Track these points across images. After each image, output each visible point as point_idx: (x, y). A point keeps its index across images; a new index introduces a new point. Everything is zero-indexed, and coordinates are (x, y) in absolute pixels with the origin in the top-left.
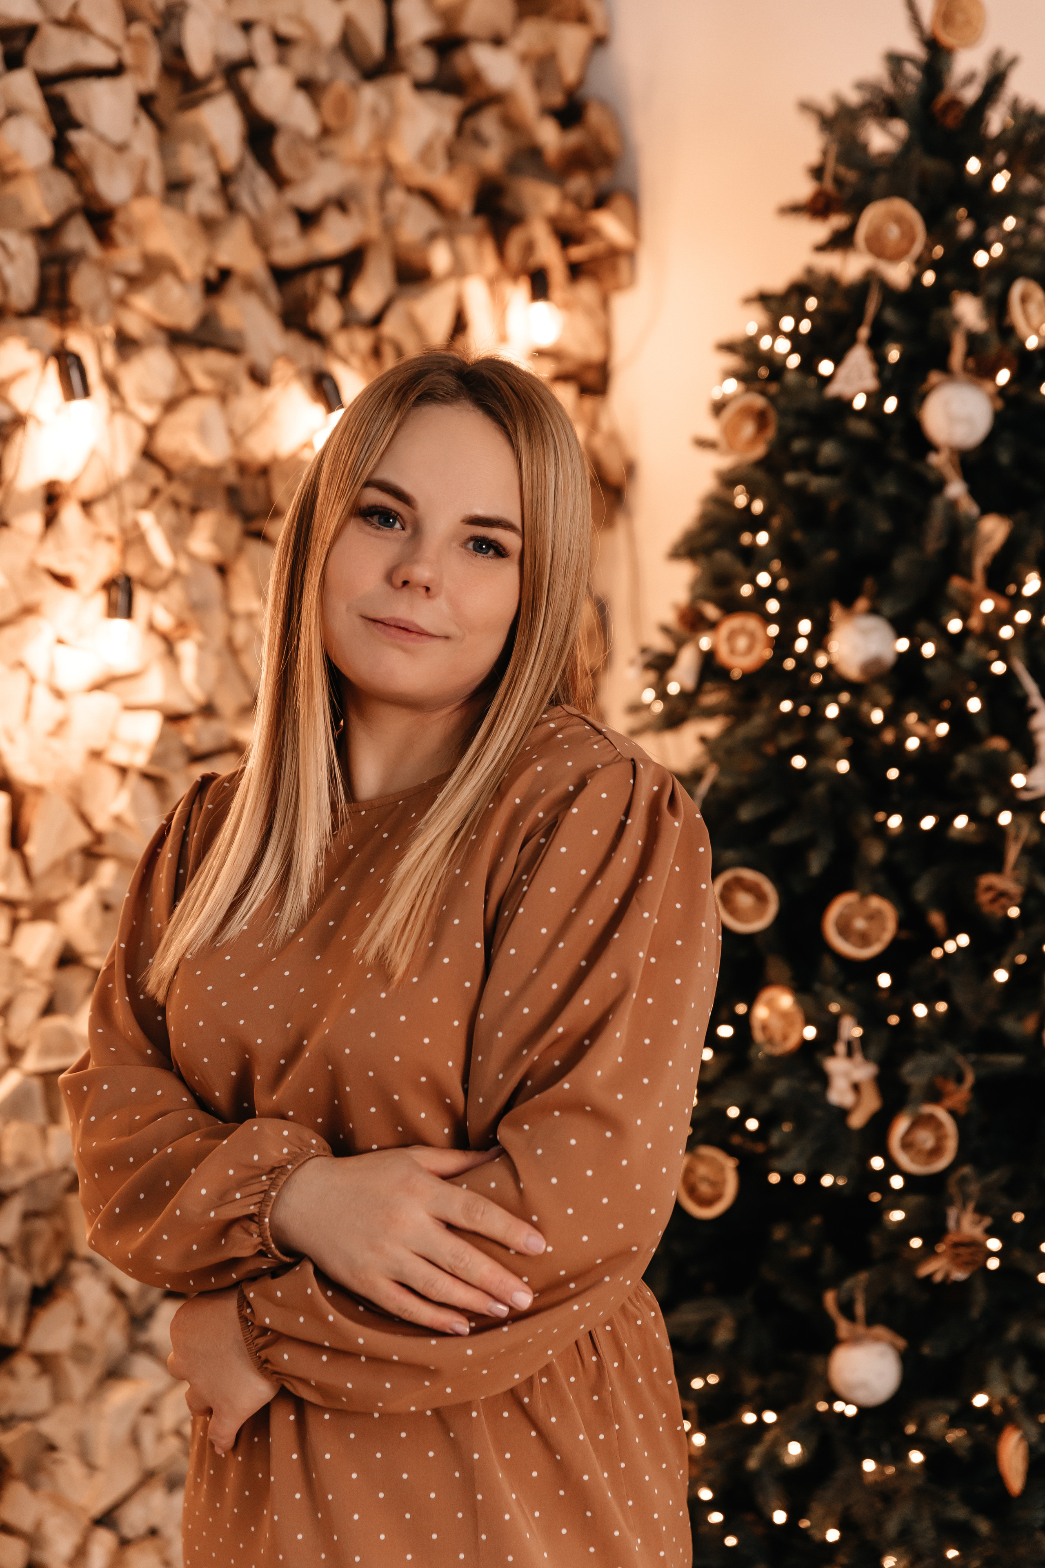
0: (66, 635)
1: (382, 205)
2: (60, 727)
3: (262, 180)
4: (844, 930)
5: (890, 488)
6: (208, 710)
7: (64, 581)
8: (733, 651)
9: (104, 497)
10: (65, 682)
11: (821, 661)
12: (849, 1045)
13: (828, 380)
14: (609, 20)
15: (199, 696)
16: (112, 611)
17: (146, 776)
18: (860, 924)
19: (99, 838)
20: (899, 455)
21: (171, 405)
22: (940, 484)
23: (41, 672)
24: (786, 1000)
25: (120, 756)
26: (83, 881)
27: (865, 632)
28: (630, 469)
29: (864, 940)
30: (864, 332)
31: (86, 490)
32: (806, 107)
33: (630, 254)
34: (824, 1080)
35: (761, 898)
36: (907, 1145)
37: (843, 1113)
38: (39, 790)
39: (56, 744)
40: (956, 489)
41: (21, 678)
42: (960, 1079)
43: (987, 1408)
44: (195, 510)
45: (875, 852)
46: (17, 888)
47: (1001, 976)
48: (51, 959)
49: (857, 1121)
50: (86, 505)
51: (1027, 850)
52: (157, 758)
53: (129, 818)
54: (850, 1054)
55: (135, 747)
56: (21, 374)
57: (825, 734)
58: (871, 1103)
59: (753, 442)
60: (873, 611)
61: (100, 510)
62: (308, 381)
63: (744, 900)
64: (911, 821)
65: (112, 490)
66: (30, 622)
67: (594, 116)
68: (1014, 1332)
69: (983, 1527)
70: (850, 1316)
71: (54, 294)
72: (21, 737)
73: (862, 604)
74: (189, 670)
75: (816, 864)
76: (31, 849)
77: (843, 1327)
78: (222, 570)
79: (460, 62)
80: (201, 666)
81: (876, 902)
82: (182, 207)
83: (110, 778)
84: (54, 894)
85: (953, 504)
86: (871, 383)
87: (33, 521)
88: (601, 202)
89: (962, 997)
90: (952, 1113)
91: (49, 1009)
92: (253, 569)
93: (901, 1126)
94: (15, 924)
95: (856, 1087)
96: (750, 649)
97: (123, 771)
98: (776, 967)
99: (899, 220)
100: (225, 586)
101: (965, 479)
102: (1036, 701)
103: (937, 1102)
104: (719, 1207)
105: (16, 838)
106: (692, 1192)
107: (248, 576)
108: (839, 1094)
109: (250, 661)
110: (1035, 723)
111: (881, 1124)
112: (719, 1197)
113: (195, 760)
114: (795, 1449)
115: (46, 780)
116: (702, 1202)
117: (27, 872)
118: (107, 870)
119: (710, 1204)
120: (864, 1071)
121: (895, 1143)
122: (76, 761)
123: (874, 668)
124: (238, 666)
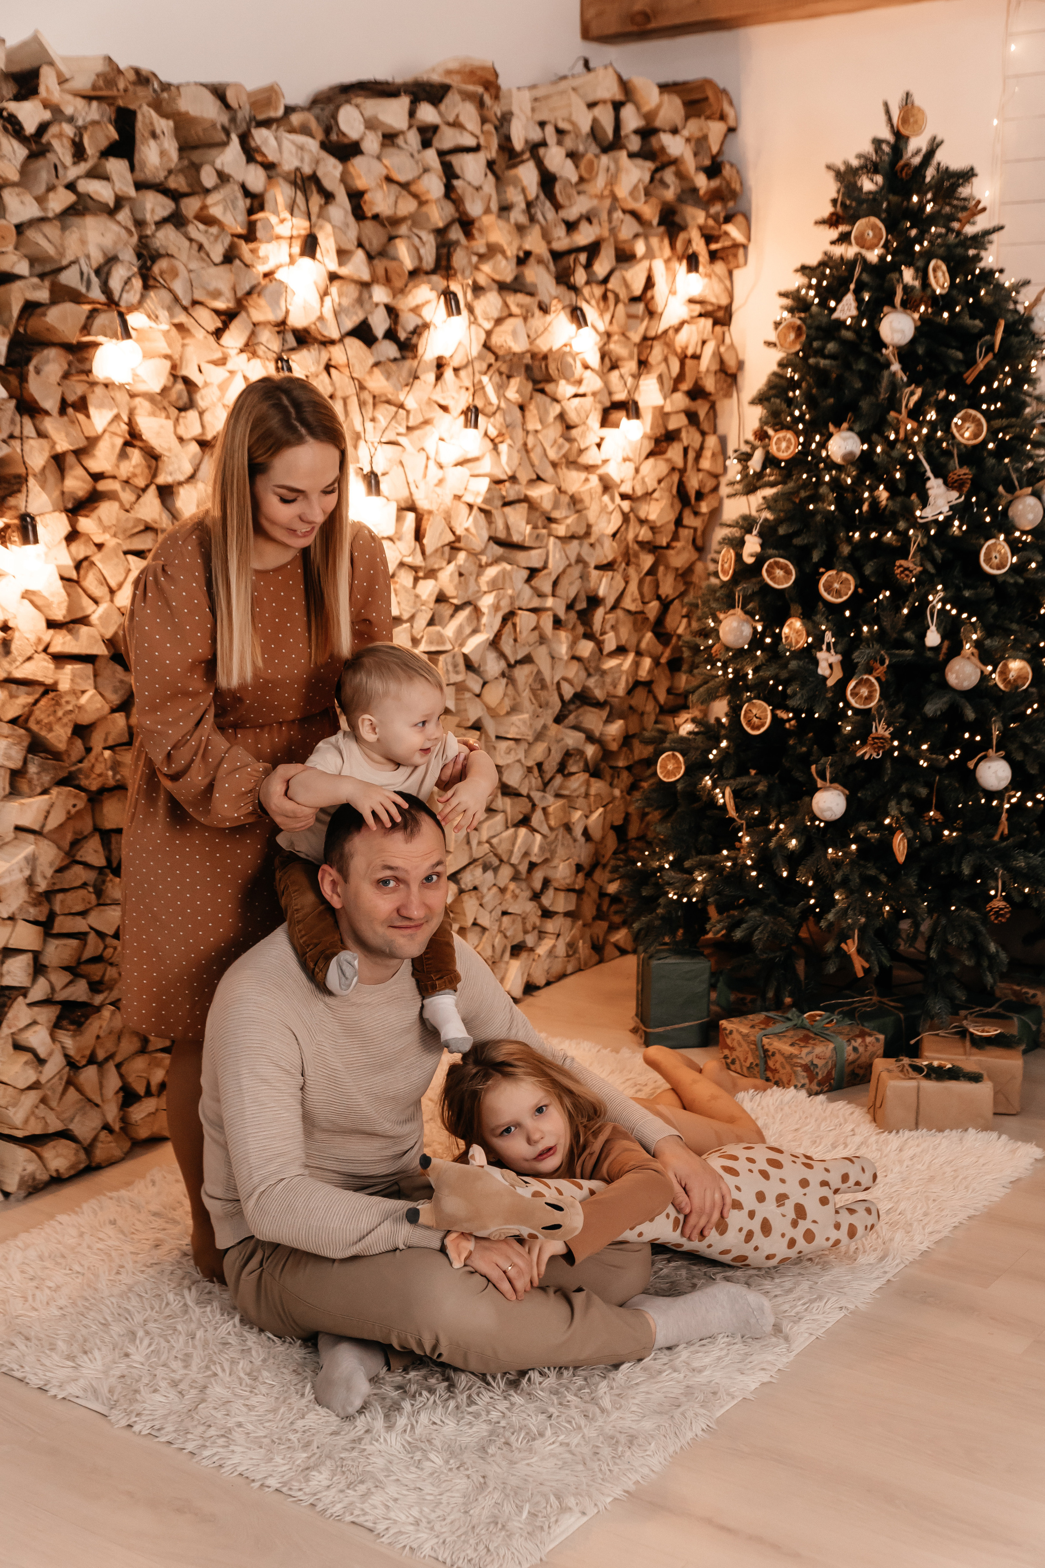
0: (444, 436)
1: (610, 221)
2: (441, 482)
3: (548, 204)
4: (828, 589)
5: (861, 366)
6: (513, 479)
7: (445, 408)
8: (779, 449)
9: (466, 366)
10: (443, 460)
11: (824, 454)
12: (828, 644)
13: (834, 310)
14: (737, 119)
15: (510, 473)
16: (467, 424)
17: (481, 510)
18: (836, 586)
19: (458, 539)
20: (866, 349)
21: (499, 321)
22: (888, 364)
23: (432, 455)
24: (797, 624)
25: (469, 498)
26: (449, 562)
27: (845, 439)
28: (741, 365)
29: (839, 594)
30: (852, 286)
31: (456, 363)
32: (829, 167)
33: (745, 247)
34: (816, 663)
35: (788, 572)
36: (854, 694)
37: (825, 679)
38: (430, 512)
39: (438, 489)
40: (896, 367)
41: (423, 455)
42: (882, 662)
43: (890, 825)
44: (509, 377)
45: (846, 550)
46: (418, 561)
47: (905, 611)
48: (434, 598)
49: (830, 683)
50: (456, 370)
51: (919, 549)
52: (486, 501)
53: (473, 530)
54: (828, 650)
55: (478, 494)
56: (427, 302)
57: (823, 490)
58: (838, 674)
59: (794, 342)
60: (850, 429)
61: (462, 373)
62: (568, 310)
63: (779, 573)
64: (865, 535)
65: (468, 364)
66: (428, 428)
67: (727, 171)
68: (903, 789)
69: (883, 878)
70: (823, 778)
71: (444, 263)
72: (422, 485)
73: (845, 425)
74: (504, 458)
75: (816, 556)
76: (425, 541)
77: (820, 783)
78: (522, 408)
79: (654, 141)
80: (510, 457)
81: (844, 575)
82: (508, 220)
83: (465, 510)
84: (436, 566)
85: (894, 374)
86: (854, 312)
87: (431, 377)
88: (728, 219)
89: (886, 623)
90: (878, 679)
91: (431, 622)
92: (538, 408)
93: (852, 684)
94: (416, 580)
95: (831, 666)
96: (788, 448)
97: (471, 506)
98: (796, 608)
99: (874, 227)
100: (524, 416)
101: (900, 362)
102: (929, 474)
103: (870, 673)
104: (762, 730)
105: (419, 535)
106: (749, 722)
107: (535, 412)
108: (823, 670)
109: (535, 456)
110: (929, 484)
111: (842, 684)
112: (763, 725)
113: (506, 504)
114: (794, 842)
115: (434, 508)
116: (754, 728)
117: (423, 553)
118: (462, 556)
119: (758, 728)
120: (835, 658)
121: (848, 692)
122: (448, 500)
123: (849, 457)
124: (529, 458)
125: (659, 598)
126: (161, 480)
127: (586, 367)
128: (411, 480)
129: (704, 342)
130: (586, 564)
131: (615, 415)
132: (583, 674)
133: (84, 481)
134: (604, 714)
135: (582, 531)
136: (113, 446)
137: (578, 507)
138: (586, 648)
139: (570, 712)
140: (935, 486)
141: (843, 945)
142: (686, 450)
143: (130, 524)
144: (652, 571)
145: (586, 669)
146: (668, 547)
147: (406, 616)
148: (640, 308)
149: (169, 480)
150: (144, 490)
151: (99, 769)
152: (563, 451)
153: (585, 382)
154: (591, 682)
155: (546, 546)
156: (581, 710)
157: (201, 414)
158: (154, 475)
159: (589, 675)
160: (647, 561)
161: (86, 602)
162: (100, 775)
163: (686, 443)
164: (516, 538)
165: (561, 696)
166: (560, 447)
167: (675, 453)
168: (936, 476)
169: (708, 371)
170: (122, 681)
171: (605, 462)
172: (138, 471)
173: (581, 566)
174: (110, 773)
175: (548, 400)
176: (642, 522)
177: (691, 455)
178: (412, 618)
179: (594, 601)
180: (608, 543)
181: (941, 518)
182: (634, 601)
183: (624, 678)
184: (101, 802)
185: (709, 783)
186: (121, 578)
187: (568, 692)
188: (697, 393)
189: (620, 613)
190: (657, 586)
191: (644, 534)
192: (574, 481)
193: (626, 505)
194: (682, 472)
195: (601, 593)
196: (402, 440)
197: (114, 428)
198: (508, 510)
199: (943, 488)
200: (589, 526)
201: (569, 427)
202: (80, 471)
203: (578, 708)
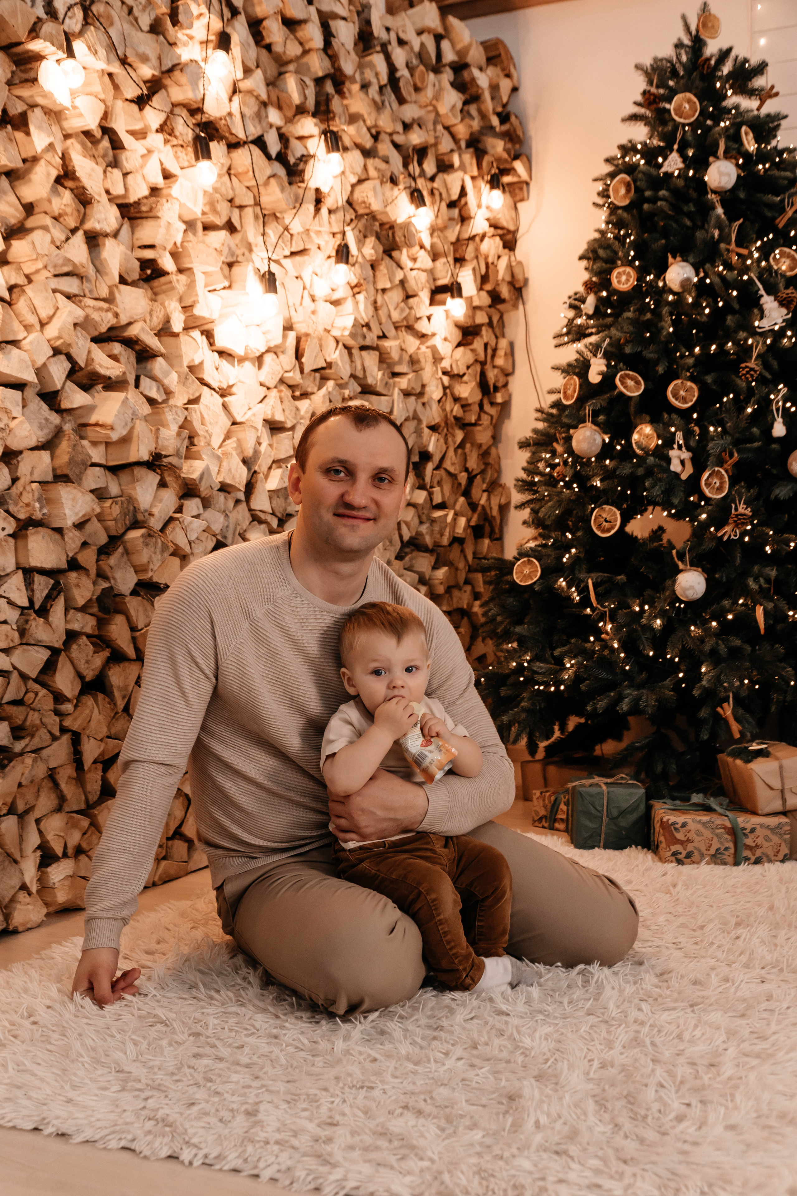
0: (317, 270)
1: (435, 130)
2: (313, 312)
3: (393, 97)
4: (676, 395)
5: (691, 208)
6: (368, 326)
8: (619, 282)
9: (335, 211)
10: (316, 294)
11: (661, 283)
12: (679, 444)
13: (662, 165)
15: (366, 321)
16: (340, 260)
17: (345, 346)
18: (682, 393)
20: (694, 195)
21: (360, 181)
22: (714, 208)
23: (308, 286)
24: (647, 429)
25: (336, 333)
26: (319, 389)
27: (682, 267)
29: (684, 400)
30: (676, 147)
34: (669, 461)
35: (637, 383)
36: (708, 485)
37: (677, 475)
38: (307, 336)
39: (313, 319)
40: (720, 211)
41: (299, 284)
42: (731, 456)
44: (365, 236)
45: (688, 362)
46: (296, 379)
47: (749, 410)
49: (684, 477)
50: (330, 212)
51: (759, 356)
52: (348, 339)
53: (339, 362)
54: (679, 448)
55: (345, 328)
56: (311, 136)
58: (689, 470)
59: (624, 196)
60: (684, 261)
61: (334, 216)
62: (408, 191)
63: (630, 383)
64: (705, 349)
65: (338, 209)
66: (306, 258)
67: (513, 119)
70: (684, 562)
71: (323, 108)
72: (300, 309)
73: (679, 258)
74: (361, 307)
75: (660, 369)
76: (303, 360)
77: (681, 566)
78: (374, 267)
79: (466, 74)
80: (365, 308)
81: (689, 384)
82: (367, 93)
83: (333, 344)
84: (309, 390)
85: (718, 217)
86: (681, 165)
87: (311, 208)
88: (516, 157)
89: (730, 424)
90: (726, 471)
92: (387, 268)
93: (705, 476)
95: (682, 462)
96: (628, 280)
98: (645, 415)
99: (689, 101)
100: (374, 276)
101: (723, 207)
102: (762, 292)
103: (721, 467)
104: (613, 532)
105: (298, 355)
106: (599, 526)
107: (385, 271)
108: (675, 466)
109: (382, 313)
110: (762, 301)
111: (695, 478)
112: (613, 528)
113: (363, 348)
114: (658, 622)
115: (310, 331)
116: (603, 531)
117: (302, 371)
118: (331, 384)
119: (608, 530)
120: (686, 455)
121: (703, 483)
122: (321, 329)
123: (685, 283)
124: (378, 316)
125: (466, 470)
126: (88, 226)
127: (422, 247)
128: (291, 304)
129: (499, 257)
130: (420, 421)
131: (439, 297)
132: (416, 521)
133: (16, 210)
134: (433, 559)
135: (418, 390)
136: (48, 174)
137: (416, 367)
138: (421, 497)
139: (407, 554)
140: (768, 302)
141: (719, 709)
142: (486, 345)
143: (60, 262)
144: (461, 445)
145: (419, 517)
146: (475, 424)
147: (289, 425)
148: (456, 212)
149: (98, 227)
150: (74, 231)
151: (27, 498)
152: (405, 315)
153: (419, 260)
154: (424, 528)
155: (392, 395)
156: (415, 553)
157: (125, 175)
158: (82, 222)
159: (421, 523)
160: (459, 435)
161: (17, 326)
162: (27, 505)
163: (485, 340)
164: (370, 381)
165: (401, 537)
166: (402, 310)
167: (478, 344)
168: (769, 293)
169: (503, 280)
170: (47, 420)
171: (434, 335)
172: (69, 210)
173: (415, 421)
174: (37, 505)
175: (395, 265)
176: (456, 399)
177: (489, 351)
178: (293, 428)
179: (425, 456)
180: (435, 406)
181: (777, 328)
182: (453, 464)
183: (448, 530)
184: (26, 537)
185: (564, 583)
186: (51, 313)
187: (407, 535)
188: (496, 298)
189: (442, 472)
190: (466, 460)
191: (457, 410)
192: (412, 344)
193: (446, 379)
194: (483, 364)
195: (431, 448)
196: (285, 262)
197: (49, 156)
198: (364, 353)
199: (776, 304)
200: (423, 386)
201: (408, 297)
202: (12, 198)
203: (412, 551)
